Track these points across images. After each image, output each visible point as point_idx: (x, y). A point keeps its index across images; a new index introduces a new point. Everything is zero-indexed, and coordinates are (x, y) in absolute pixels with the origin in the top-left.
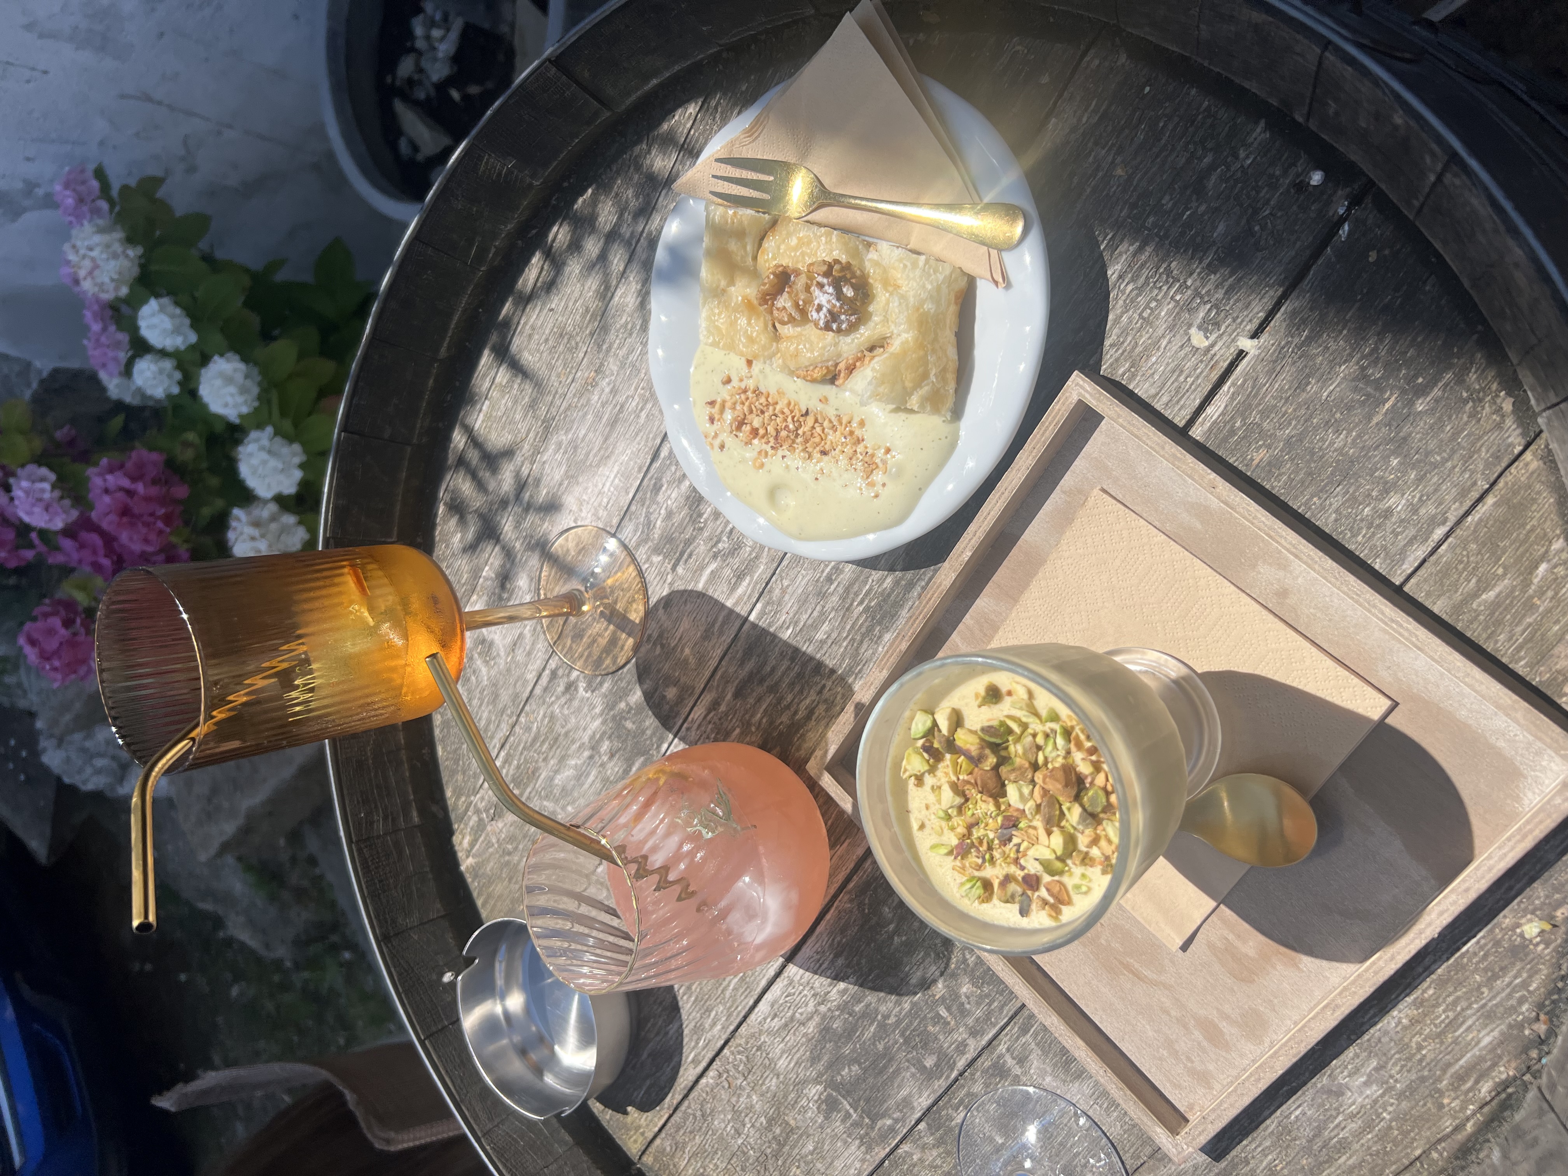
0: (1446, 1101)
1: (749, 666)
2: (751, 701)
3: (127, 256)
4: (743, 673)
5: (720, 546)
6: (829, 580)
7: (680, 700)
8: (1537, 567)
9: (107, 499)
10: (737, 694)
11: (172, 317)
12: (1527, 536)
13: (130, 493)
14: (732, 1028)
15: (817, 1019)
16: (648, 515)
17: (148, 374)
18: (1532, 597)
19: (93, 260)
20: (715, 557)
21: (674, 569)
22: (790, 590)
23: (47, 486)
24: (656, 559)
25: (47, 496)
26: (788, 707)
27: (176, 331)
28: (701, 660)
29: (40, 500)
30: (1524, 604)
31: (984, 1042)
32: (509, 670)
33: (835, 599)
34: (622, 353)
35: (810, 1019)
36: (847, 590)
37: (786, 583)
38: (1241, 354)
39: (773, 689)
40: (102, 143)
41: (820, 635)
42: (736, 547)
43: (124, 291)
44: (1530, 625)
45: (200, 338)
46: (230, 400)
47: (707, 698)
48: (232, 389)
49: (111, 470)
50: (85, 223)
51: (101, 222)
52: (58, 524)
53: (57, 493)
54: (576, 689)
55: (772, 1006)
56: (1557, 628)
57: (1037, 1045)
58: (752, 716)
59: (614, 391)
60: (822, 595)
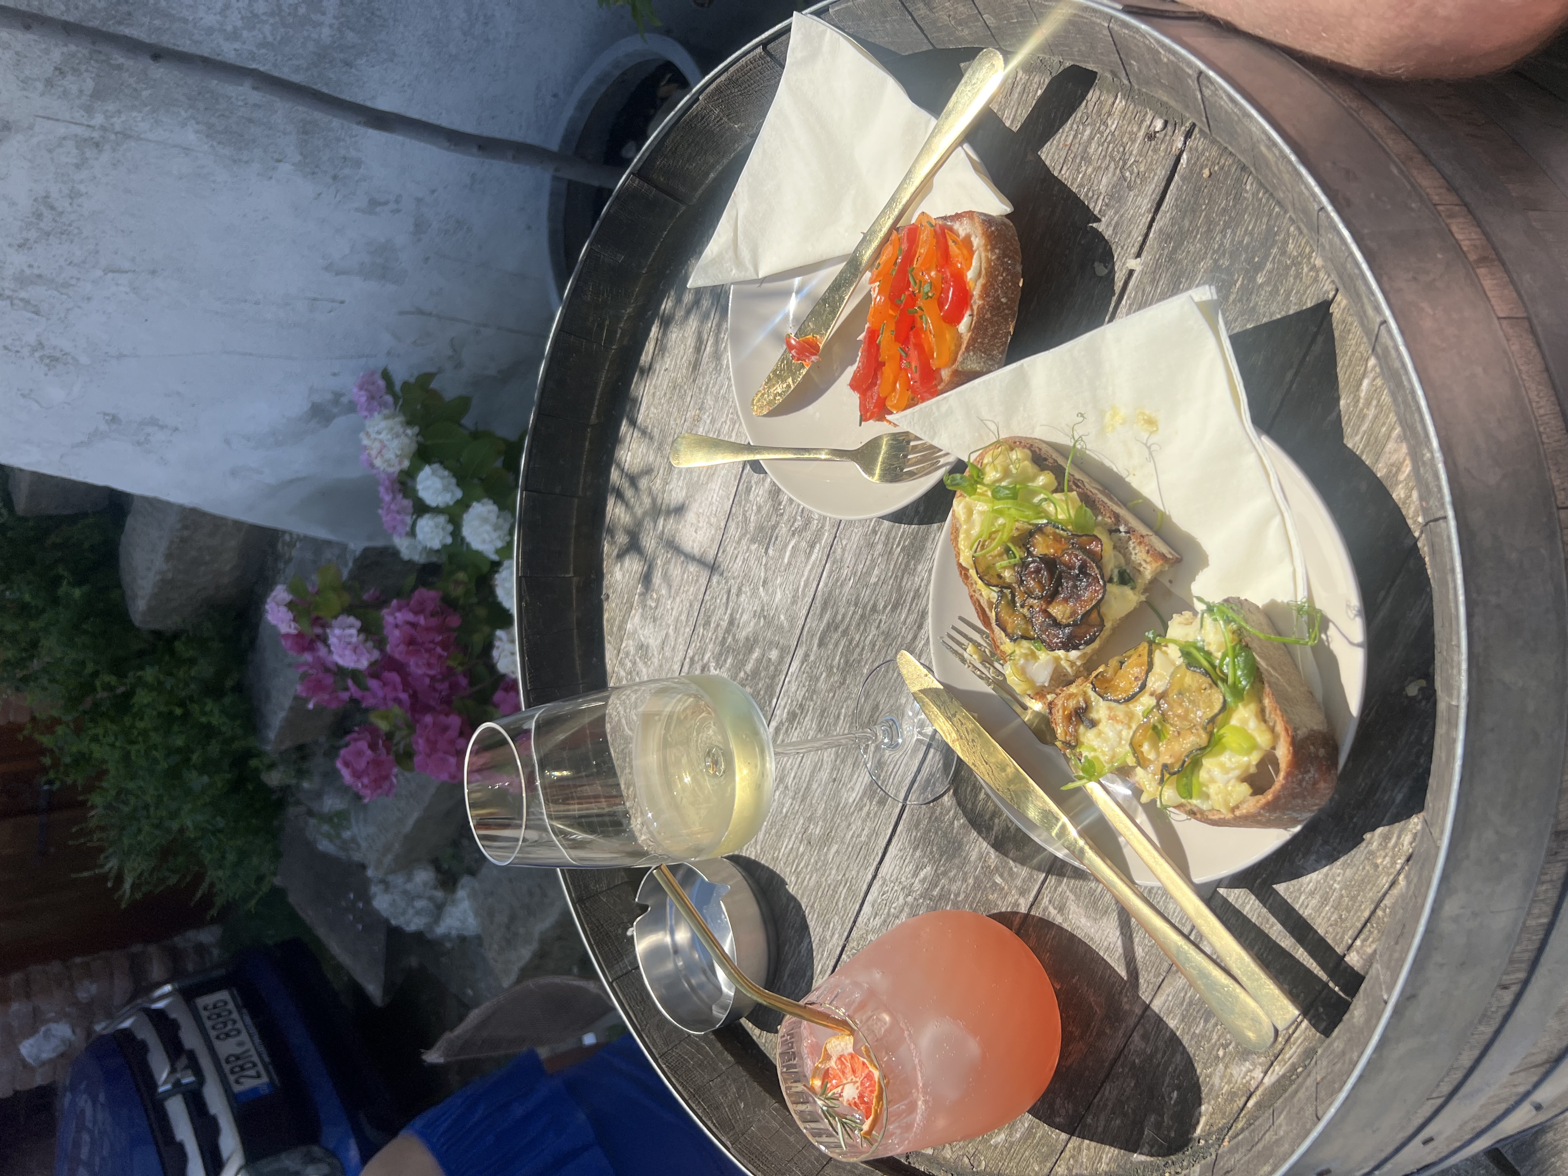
0: (1379, 861)
1: (827, 617)
2: (831, 646)
3: (406, 435)
4: (823, 626)
5: (796, 525)
6: (874, 532)
7: (781, 658)
8: (1361, 384)
9: (397, 633)
10: (821, 644)
11: (442, 478)
12: (1350, 361)
13: (414, 625)
14: (846, 934)
15: (906, 909)
16: (745, 512)
17: (427, 529)
18: (1362, 410)
19: (381, 441)
20: (793, 534)
21: (766, 552)
22: (848, 547)
23: (354, 631)
24: (754, 547)
25: (354, 640)
26: (857, 645)
27: (446, 489)
28: (792, 620)
29: (349, 643)
30: (1358, 417)
31: (1031, 899)
32: (661, 666)
33: (880, 547)
34: (715, 390)
35: (901, 911)
36: (887, 537)
37: (844, 542)
38: (1131, 272)
39: (845, 633)
40: (388, 353)
41: (873, 580)
42: (808, 522)
43: (406, 464)
44: (1365, 432)
45: (465, 494)
46: (486, 536)
47: (800, 653)
48: (488, 528)
49: (399, 609)
50: (376, 414)
51: (386, 412)
52: (364, 664)
53: (362, 637)
54: (709, 670)
55: (873, 906)
56: (1384, 429)
57: (1071, 891)
58: (833, 660)
59: (713, 421)
60: (871, 546)
